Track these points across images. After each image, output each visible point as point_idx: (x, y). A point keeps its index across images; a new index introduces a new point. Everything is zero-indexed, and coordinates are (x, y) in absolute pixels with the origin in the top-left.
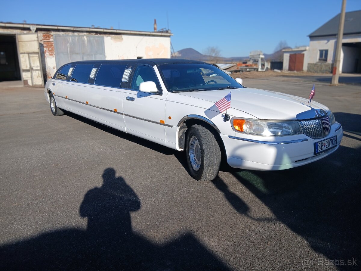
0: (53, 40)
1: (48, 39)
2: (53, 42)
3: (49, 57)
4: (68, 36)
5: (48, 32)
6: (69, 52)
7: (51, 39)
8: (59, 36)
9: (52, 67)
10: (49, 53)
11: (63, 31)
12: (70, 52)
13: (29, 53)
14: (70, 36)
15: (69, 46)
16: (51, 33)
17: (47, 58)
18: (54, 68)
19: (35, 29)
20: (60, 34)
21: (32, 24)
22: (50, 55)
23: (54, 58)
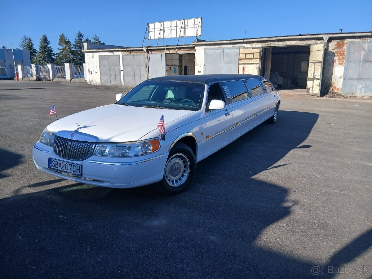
0: (346, 48)
1: (341, 48)
2: (346, 51)
3: (338, 66)
4: (364, 43)
5: (343, 40)
6: (361, 61)
7: (344, 48)
8: (354, 43)
9: (339, 76)
10: (339, 62)
11: (360, 37)
12: (363, 61)
13: (315, 63)
14: (368, 42)
15: (363, 54)
16: (346, 41)
17: (335, 67)
18: (340, 78)
19: (328, 38)
20: (356, 41)
21: (325, 34)
22: (339, 64)
23: (343, 67)
